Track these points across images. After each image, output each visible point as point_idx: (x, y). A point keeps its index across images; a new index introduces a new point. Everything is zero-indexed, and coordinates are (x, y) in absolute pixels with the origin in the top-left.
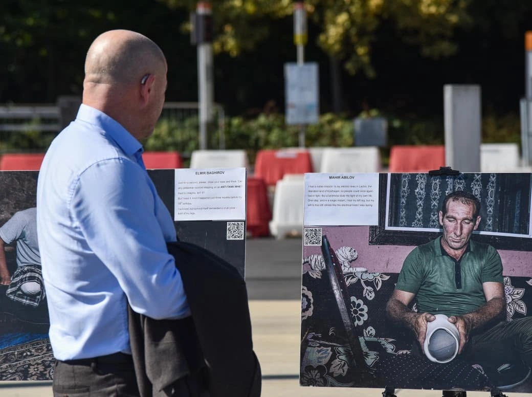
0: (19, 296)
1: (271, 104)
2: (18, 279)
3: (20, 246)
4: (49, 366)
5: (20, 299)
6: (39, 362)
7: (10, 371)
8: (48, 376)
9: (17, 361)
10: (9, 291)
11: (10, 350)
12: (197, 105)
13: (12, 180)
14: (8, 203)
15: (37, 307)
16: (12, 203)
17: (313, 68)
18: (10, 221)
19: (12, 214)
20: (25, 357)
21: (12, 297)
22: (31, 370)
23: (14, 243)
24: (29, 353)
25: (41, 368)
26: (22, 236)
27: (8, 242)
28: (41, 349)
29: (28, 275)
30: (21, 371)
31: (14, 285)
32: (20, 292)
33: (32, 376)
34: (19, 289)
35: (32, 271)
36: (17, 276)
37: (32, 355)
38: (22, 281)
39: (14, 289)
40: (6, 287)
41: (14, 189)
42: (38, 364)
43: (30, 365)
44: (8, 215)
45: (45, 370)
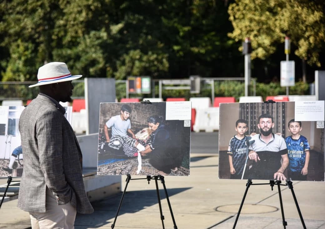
0: (113, 146)
1: (276, 78)
2: (112, 140)
3: (113, 129)
4: (123, 170)
5: (113, 147)
6: (120, 169)
7: (110, 172)
8: (122, 174)
9: (112, 168)
10: (109, 144)
11: (110, 164)
12: (244, 79)
13: (111, 106)
14: (109, 114)
15: (119, 150)
16: (110, 114)
17: (293, 63)
18: (110, 120)
19: (110, 118)
20: (115, 167)
21: (110, 146)
22: (117, 172)
23: (111, 128)
24: (116, 166)
25: (120, 171)
26: (114, 125)
27: (109, 127)
28: (120, 164)
29: (116, 138)
30: (114, 172)
31: (111, 142)
32: (113, 145)
33: (117, 173)
34: (113, 144)
35: (117, 137)
36: (112, 139)
37: (117, 166)
38: (113, 141)
39: (111, 143)
40: (108, 143)
41: (111, 109)
42: (119, 169)
43: (116, 170)
44: (109, 118)
45: (122, 172)
